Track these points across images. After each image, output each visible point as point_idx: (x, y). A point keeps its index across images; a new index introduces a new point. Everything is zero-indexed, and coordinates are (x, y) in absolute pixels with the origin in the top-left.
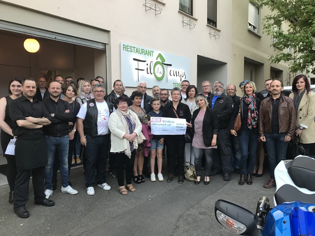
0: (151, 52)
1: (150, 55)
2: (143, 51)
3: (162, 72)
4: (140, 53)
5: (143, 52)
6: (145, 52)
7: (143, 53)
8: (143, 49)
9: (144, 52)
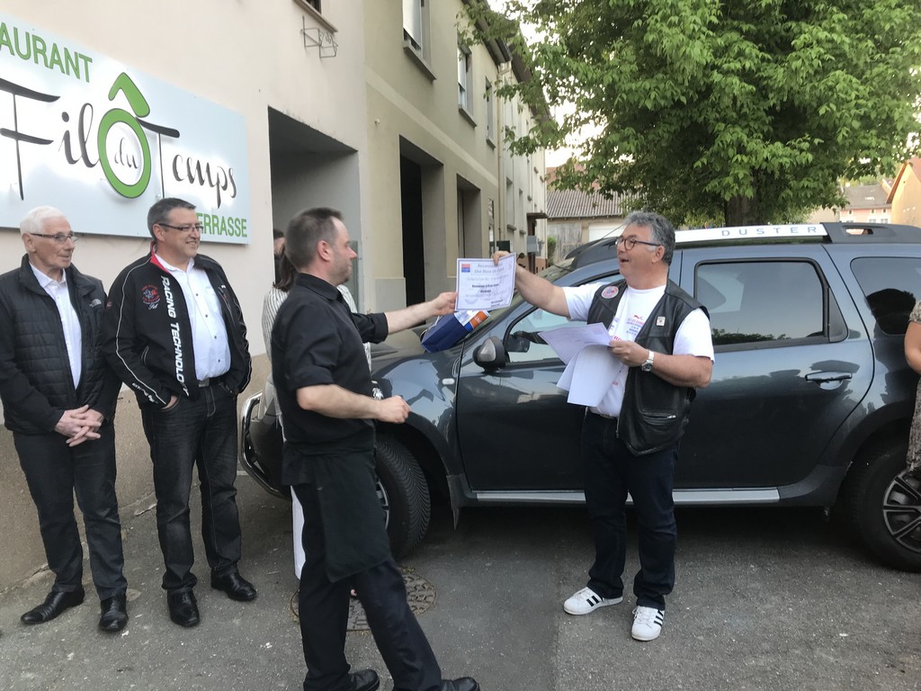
0: (81, 62)
1: (76, 70)
2: (39, 46)
3: (140, 162)
4: (24, 51)
5: (37, 51)
6: (49, 53)
7: (40, 57)
8: (36, 38)
9: (43, 52)
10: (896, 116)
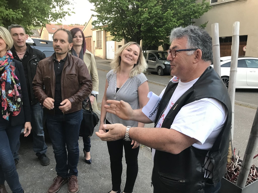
10: (45, 9)
